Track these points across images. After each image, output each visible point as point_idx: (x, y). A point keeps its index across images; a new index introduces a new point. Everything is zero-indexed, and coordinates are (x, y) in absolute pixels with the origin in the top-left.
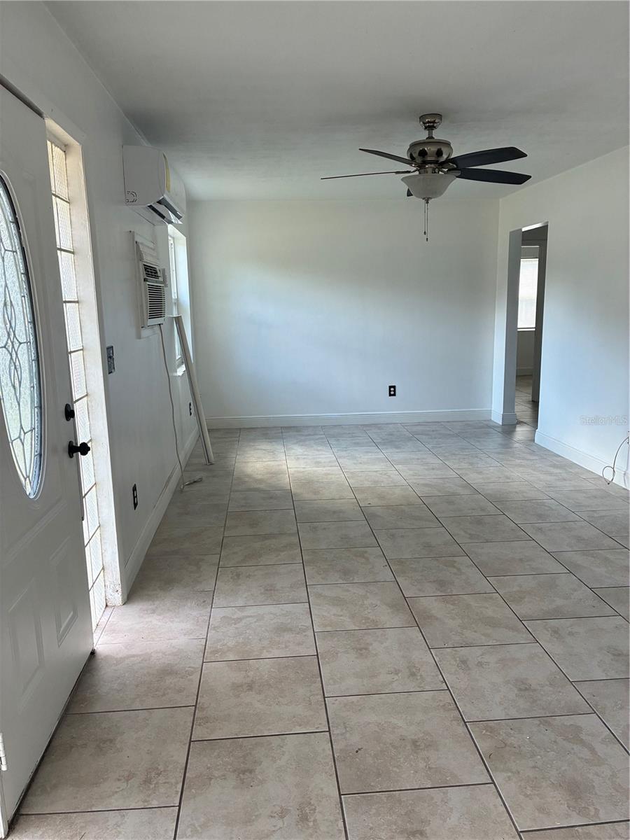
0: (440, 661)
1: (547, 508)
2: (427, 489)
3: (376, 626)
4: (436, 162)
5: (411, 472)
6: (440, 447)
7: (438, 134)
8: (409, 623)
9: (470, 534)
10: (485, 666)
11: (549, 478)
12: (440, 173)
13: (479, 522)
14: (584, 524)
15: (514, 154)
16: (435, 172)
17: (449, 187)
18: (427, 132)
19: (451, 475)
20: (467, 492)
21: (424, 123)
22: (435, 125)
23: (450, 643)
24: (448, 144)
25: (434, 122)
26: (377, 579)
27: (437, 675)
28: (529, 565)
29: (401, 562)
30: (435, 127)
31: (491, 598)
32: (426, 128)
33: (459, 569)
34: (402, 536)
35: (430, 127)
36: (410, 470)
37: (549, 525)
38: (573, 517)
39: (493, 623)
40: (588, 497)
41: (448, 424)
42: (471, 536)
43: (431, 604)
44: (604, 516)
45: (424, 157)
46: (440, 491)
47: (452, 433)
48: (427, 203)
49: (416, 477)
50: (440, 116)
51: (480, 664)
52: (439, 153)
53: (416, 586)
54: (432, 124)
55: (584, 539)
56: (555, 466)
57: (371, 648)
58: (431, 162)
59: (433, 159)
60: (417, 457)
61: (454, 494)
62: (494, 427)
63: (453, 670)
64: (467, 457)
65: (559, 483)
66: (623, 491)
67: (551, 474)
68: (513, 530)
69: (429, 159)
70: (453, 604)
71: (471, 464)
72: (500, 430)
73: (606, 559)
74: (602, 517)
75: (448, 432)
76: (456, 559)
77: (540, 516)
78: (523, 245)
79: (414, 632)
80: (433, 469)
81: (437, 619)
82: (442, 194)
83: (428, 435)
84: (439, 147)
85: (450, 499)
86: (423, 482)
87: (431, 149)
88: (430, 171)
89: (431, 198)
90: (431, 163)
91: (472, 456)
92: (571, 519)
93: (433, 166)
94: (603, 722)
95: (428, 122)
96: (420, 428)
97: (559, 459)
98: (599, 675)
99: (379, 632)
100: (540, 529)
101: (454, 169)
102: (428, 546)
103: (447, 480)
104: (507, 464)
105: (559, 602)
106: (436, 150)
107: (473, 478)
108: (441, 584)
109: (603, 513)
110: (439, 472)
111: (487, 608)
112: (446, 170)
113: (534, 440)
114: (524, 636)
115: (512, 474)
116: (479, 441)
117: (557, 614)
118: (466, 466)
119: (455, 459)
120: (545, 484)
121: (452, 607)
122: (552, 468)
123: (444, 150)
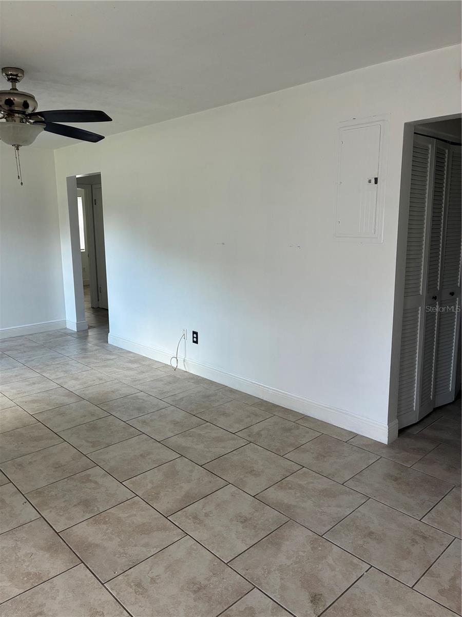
0: (118, 594)
1: (141, 401)
2: (35, 405)
3: (40, 580)
4: (23, 113)
5: (15, 391)
6: (33, 360)
7: (21, 87)
8: (72, 562)
9: (91, 442)
10: (158, 581)
11: (132, 373)
12: (27, 123)
13: (93, 428)
14: (172, 408)
15: (100, 116)
16: (23, 122)
17: (37, 137)
18: (11, 83)
19: (53, 386)
20: (72, 400)
21: (7, 75)
22: (18, 78)
23: (119, 568)
24: (32, 98)
25: (17, 75)
26: (21, 522)
27: (122, 613)
28: (149, 459)
29: (39, 492)
30: (17, 80)
31: (134, 503)
32: (9, 79)
33: (96, 483)
34: (30, 463)
35: (14, 80)
36: (13, 388)
37: (149, 416)
38: (162, 404)
39: (145, 530)
40: (166, 384)
41: (31, 336)
42: (94, 444)
43: (85, 531)
44: (183, 398)
45: (10, 106)
46: (48, 405)
47: (37, 345)
48: (18, 149)
49: (21, 395)
50: (22, 71)
51: (153, 581)
52: (26, 105)
53: (63, 515)
54: (15, 77)
55: (178, 423)
56: (131, 362)
57: (45, 609)
58: (18, 112)
59: (20, 109)
60: (14, 374)
61: (63, 405)
62: (71, 334)
63: (133, 599)
64: (59, 366)
65: (141, 376)
66: (186, 373)
67: (131, 369)
68: (124, 428)
69: (16, 109)
70: (105, 523)
71: (66, 372)
72: (76, 336)
73: (200, 435)
74: (182, 399)
75: (34, 344)
76: (89, 472)
77: (139, 409)
78: (78, 187)
79: (81, 572)
80: (34, 384)
81: (97, 545)
82: (31, 143)
83: (17, 350)
84: (25, 100)
85: (59, 410)
86: (30, 398)
87: (17, 100)
88: (18, 120)
89: (21, 146)
90: (19, 114)
91: (64, 365)
92: (162, 406)
93: (20, 115)
94: (265, 594)
95: (11, 75)
96: (7, 344)
97: (131, 355)
98: (242, 547)
99: (46, 586)
100: (144, 422)
101: (42, 122)
102: (58, 466)
103: (50, 392)
104: (96, 367)
105: (186, 487)
106: (23, 101)
107: (73, 385)
108: (86, 504)
109: (181, 396)
110: (41, 386)
111: (135, 515)
112: (32, 121)
113: (108, 342)
114: (175, 532)
115: (102, 375)
116: (63, 349)
117: (189, 500)
118: (62, 374)
119: (50, 370)
120: (130, 379)
121: (105, 527)
122: (130, 364)
123: (30, 102)
